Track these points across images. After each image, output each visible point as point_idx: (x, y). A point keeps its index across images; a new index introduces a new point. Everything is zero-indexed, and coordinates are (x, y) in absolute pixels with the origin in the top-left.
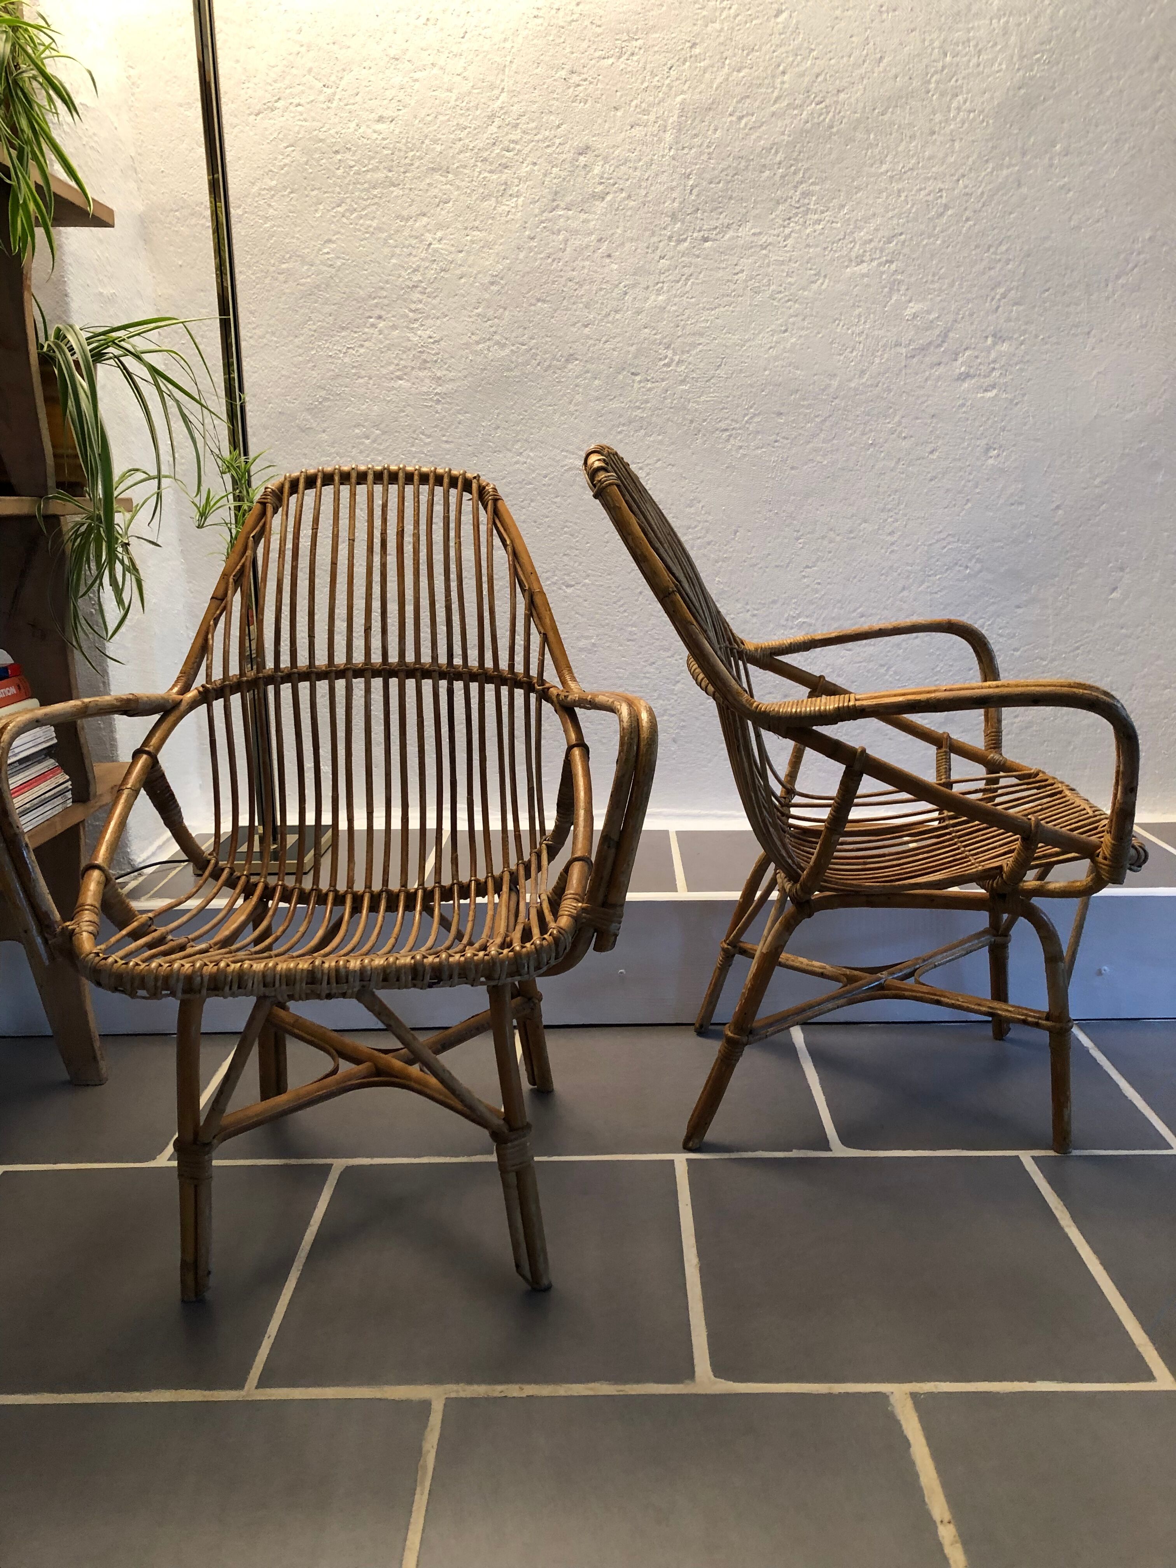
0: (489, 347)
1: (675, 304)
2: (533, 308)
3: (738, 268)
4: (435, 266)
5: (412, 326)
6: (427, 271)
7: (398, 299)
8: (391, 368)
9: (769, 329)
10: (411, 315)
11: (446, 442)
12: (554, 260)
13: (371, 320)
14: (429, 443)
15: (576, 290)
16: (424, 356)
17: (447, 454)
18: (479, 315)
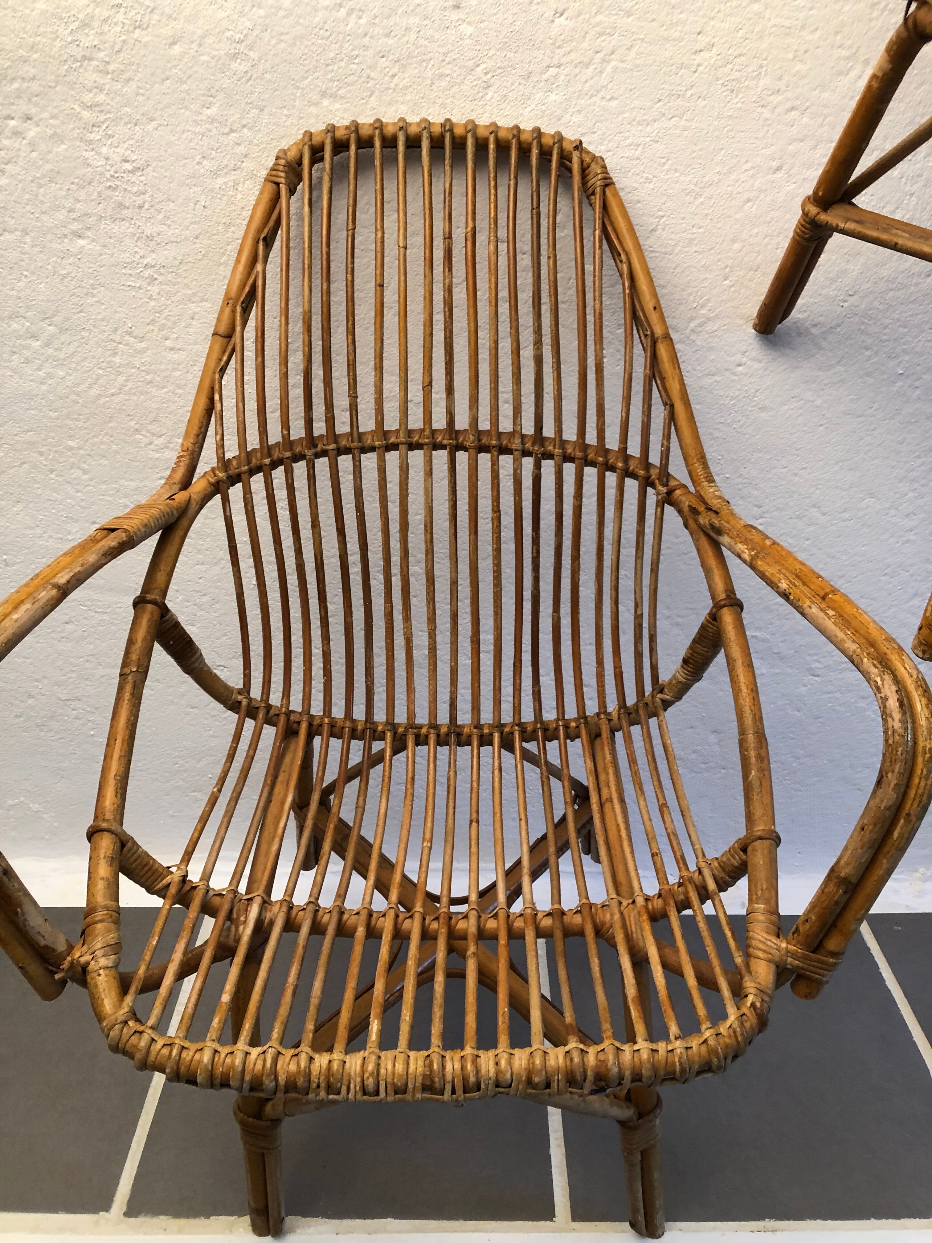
0: (236, 184)
1: (579, 112)
2: (313, 110)
3: (703, 40)
4: (120, 17)
5: (92, 136)
6: (106, 28)
7: (57, 82)
8: (61, 215)
9: (749, 165)
10: (86, 114)
11: (172, 349)
12: (350, 13)
13: (12, 123)
14: (143, 351)
15: (393, 76)
16: (118, 196)
17: (175, 369)
18: (212, 120)
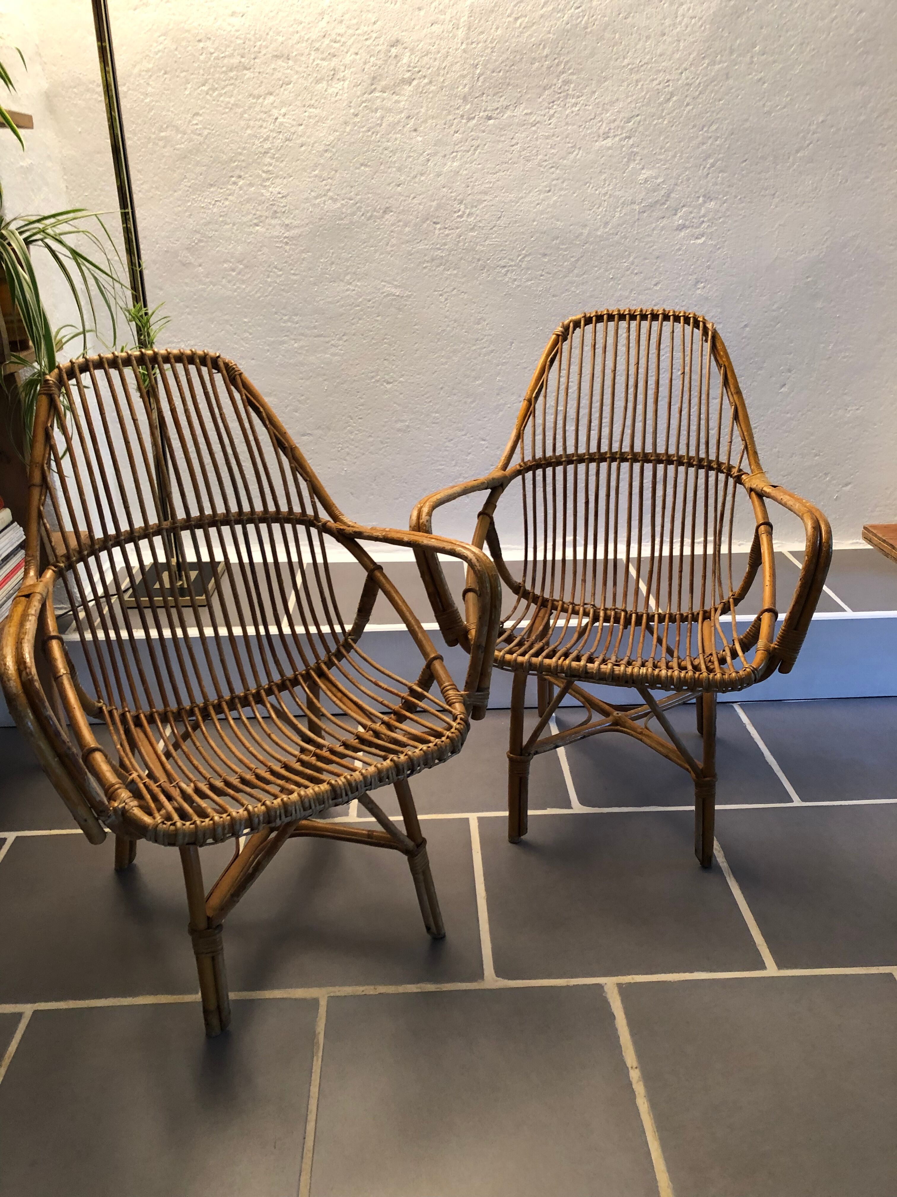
0: (325, 202)
1: (466, 170)
2: (357, 171)
3: (514, 141)
4: (281, 136)
5: (266, 184)
6: (275, 140)
7: (253, 162)
8: (250, 217)
9: (537, 190)
10: (264, 175)
11: (294, 274)
12: (373, 133)
13: (233, 179)
14: (280, 276)
15: (390, 157)
16: (275, 208)
17: (295, 284)
18: (316, 176)
